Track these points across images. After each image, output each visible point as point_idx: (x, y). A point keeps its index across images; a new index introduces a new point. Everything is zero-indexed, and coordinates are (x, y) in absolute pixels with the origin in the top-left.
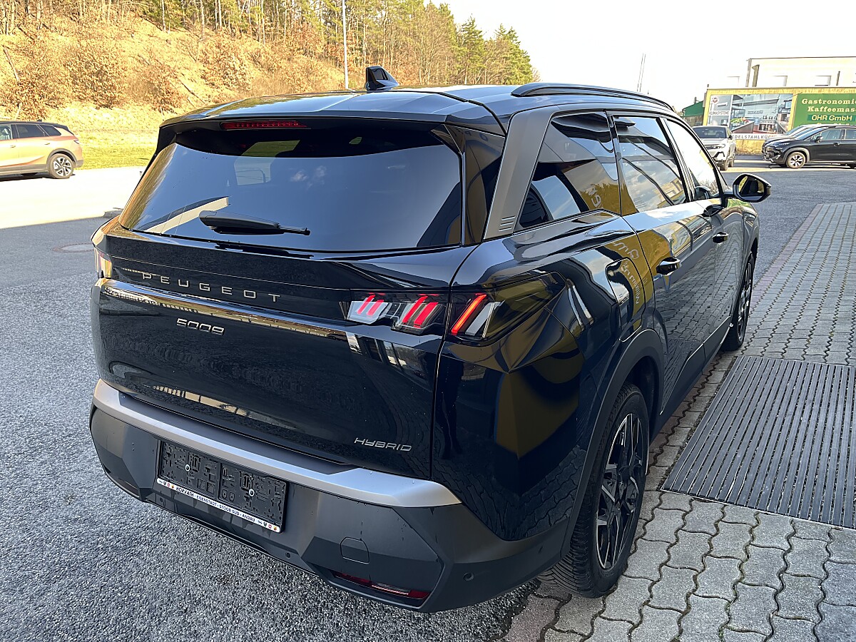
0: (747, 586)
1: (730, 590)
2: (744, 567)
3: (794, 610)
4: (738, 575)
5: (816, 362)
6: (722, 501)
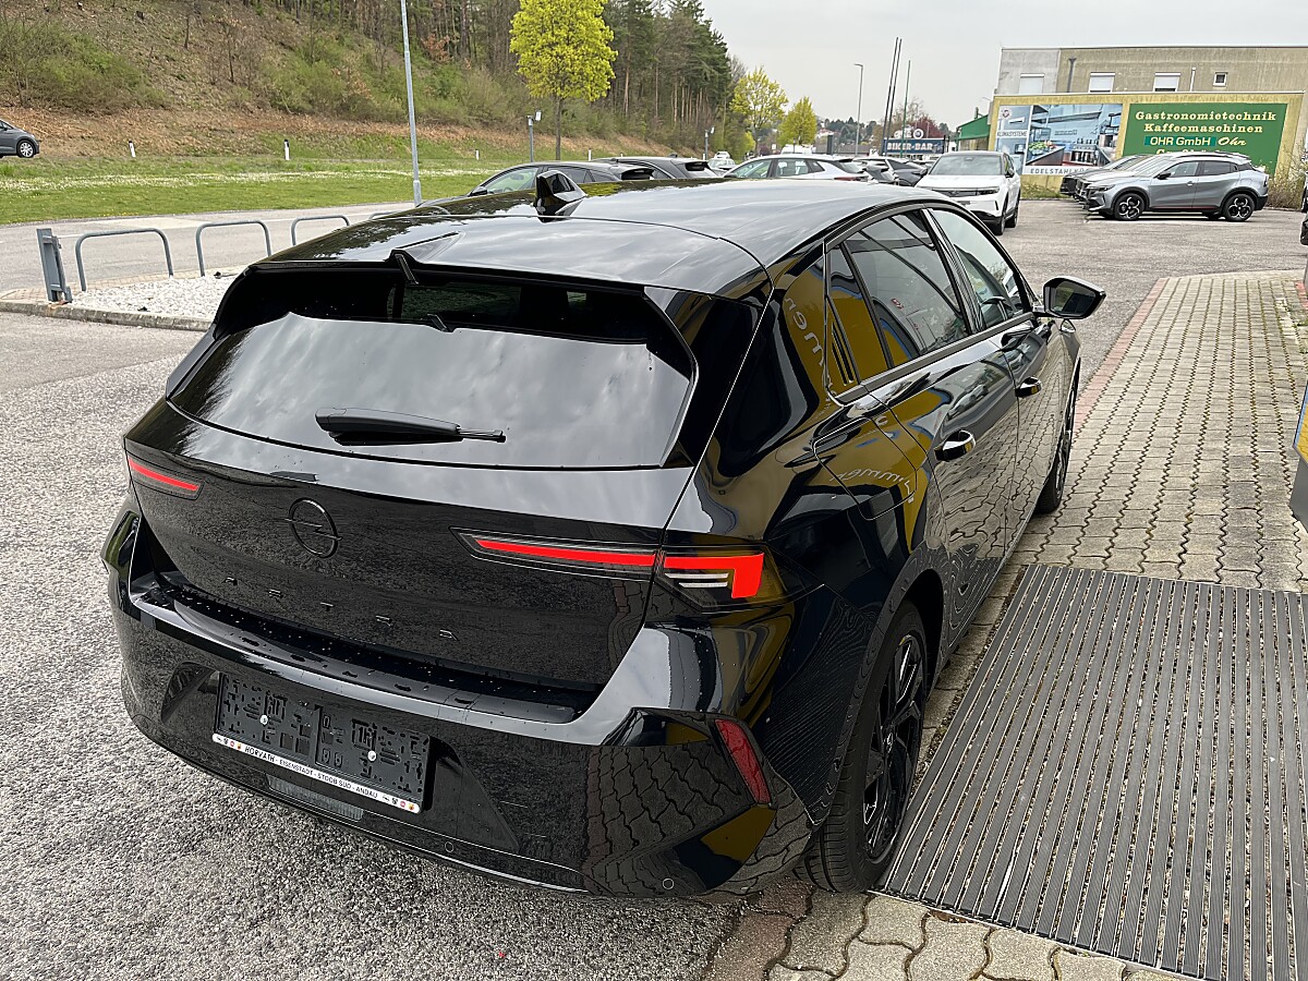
5: (1163, 575)
6: (985, 917)
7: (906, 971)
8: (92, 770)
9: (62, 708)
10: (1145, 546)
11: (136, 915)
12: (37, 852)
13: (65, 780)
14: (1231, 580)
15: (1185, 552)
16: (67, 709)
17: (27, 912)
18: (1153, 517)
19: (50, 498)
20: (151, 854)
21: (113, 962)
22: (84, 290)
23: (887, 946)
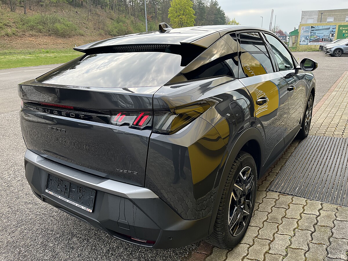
0: (299, 230)
1: (292, 232)
2: (299, 222)
3: (319, 240)
4: (296, 226)
6: (292, 195)
7: (275, 202)
10: (334, 131)
15: (344, 132)
23: (271, 199)
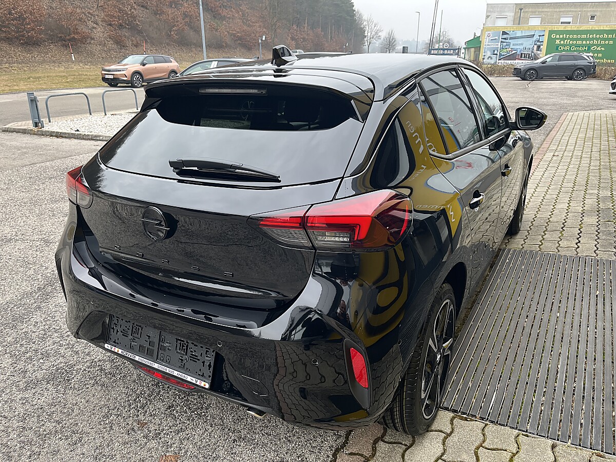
5: (569, 254)
6: (482, 419)
7: (444, 444)
8: (49, 345)
9: (35, 316)
10: (559, 240)
11: (69, 415)
12: (22, 385)
13: (36, 351)
14: (602, 256)
15: (579, 242)
16: (37, 317)
17: (16, 413)
18: (563, 226)
19: (32, 218)
20: (76, 386)
21: (57, 437)
22: (50, 122)
23: (434, 432)
